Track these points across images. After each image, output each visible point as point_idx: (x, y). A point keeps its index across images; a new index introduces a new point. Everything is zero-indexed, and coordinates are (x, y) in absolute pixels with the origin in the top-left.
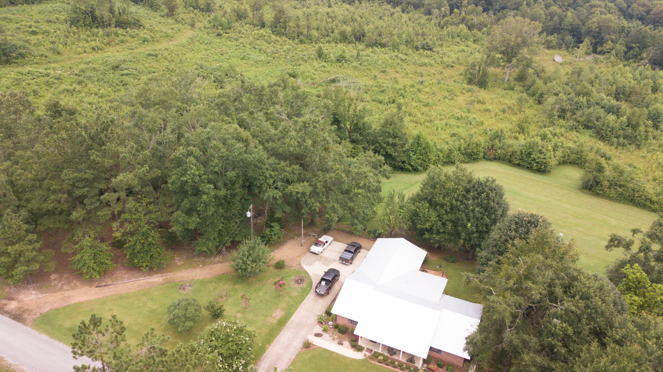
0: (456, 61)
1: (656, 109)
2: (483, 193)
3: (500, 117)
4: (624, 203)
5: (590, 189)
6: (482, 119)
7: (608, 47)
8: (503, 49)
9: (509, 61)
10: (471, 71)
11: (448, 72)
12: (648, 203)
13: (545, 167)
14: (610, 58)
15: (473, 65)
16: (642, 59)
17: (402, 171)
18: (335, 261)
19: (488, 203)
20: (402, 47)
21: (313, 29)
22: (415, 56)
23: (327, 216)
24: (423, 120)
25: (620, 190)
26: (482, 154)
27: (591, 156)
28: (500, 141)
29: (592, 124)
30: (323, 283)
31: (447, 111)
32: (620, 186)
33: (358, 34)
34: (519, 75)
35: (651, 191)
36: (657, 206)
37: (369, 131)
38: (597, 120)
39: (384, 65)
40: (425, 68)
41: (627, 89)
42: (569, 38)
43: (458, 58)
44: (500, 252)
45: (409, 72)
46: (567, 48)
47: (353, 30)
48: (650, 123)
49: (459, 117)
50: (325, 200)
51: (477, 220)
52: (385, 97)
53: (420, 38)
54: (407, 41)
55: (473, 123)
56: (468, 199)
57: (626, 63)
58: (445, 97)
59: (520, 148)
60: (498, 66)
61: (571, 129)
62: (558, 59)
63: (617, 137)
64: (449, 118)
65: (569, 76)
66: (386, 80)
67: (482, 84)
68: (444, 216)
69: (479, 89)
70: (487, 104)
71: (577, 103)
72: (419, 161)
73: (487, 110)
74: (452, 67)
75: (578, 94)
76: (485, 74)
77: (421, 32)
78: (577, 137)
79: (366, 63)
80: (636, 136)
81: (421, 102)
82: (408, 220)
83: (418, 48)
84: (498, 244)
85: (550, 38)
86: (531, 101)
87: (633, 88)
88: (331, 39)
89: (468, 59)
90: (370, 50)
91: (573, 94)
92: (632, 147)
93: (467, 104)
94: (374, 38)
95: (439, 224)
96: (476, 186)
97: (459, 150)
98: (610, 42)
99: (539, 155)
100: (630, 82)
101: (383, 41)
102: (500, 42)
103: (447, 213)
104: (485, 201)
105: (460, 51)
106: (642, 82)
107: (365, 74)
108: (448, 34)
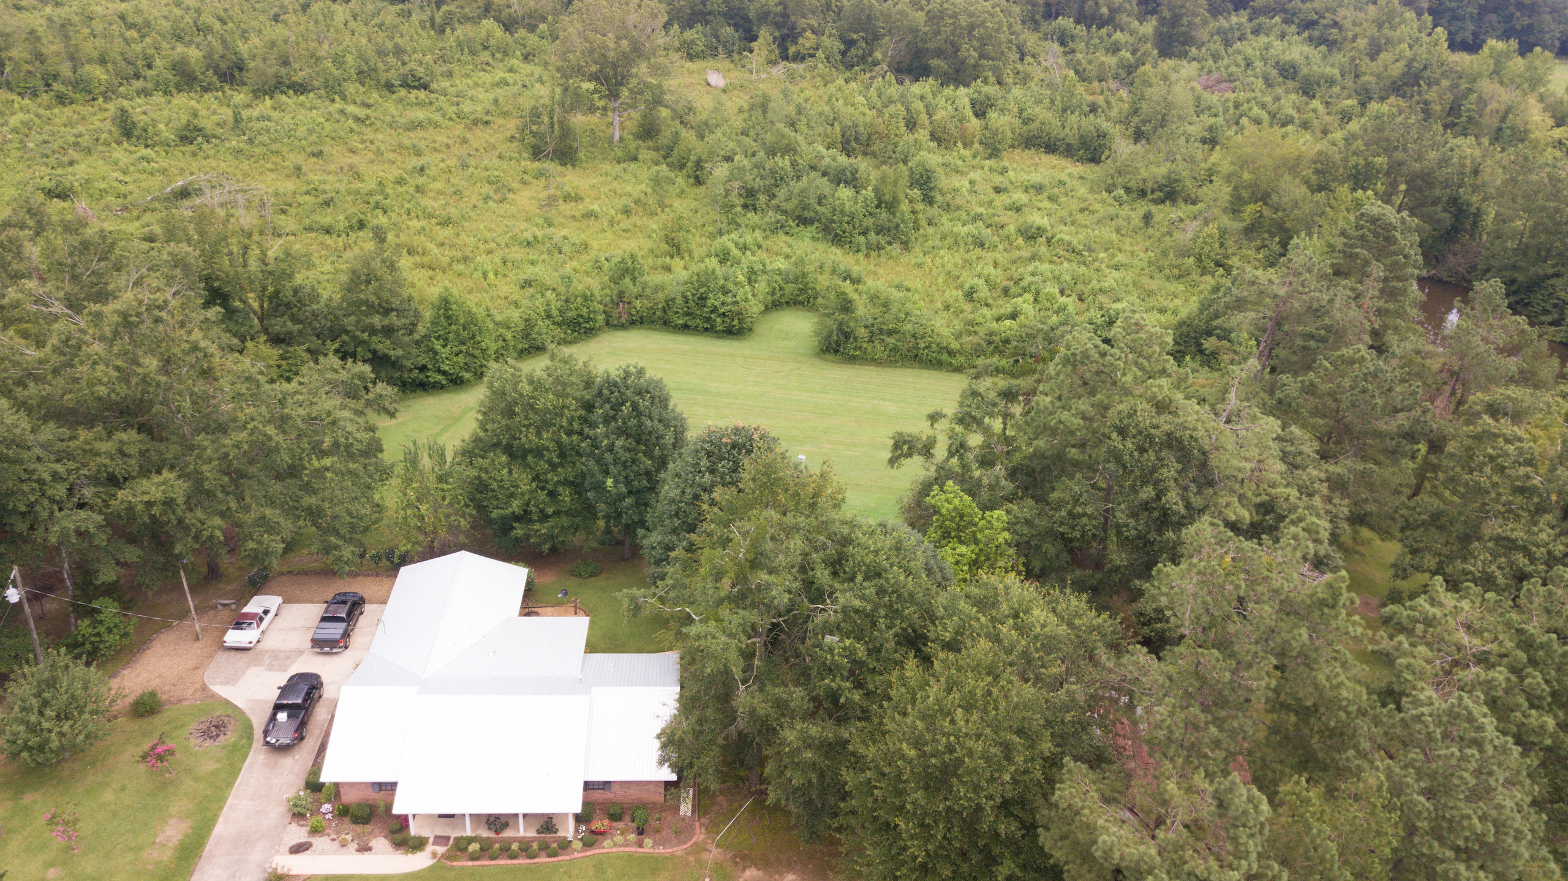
0: (492, 108)
1: (922, 164)
2: (623, 404)
3: (622, 226)
4: (903, 366)
5: (836, 351)
6: (583, 237)
7: (807, 45)
8: (594, 68)
9: (614, 95)
10: (534, 128)
11: (480, 138)
12: (945, 357)
13: (740, 321)
14: (816, 67)
15: (535, 114)
16: (875, 64)
17: (425, 390)
18: (301, 652)
19: (640, 425)
20: (351, 88)
21: (90, 61)
22: (388, 107)
23: (251, 545)
24: (446, 260)
25: (891, 341)
26: (601, 318)
27: (824, 281)
28: (634, 280)
29: (812, 214)
30: (282, 716)
31: (499, 231)
32: (890, 333)
33: (223, 66)
34: (642, 126)
35: (945, 332)
36: (962, 359)
37: (315, 307)
38: (820, 203)
39: (313, 138)
40: (421, 133)
41: (861, 129)
42: (727, 31)
43: (496, 101)
44: (689, 525)
45: (383, 147)
46: (729, 54)
47: (209, 56)
48: (916, 193)
49: (531, 239)
50: (233, 505)
51: (625, 468)
52: (338, 218)
53: (392, 60)
54: (360, 73)
55: (566, 248)
56: (593, 425)
57: (848, 74)
58: (487, 198)
59: (680, 289)
60: (592, 109)
61: (774, 231)
62: (716, 79)
63: (864, 233)
64: (507, 245)
65: (746, 115)
66: (329, 173)
67: (566, 155)
68: (549, 476)
69: (560, 168)
70: (587, 200)
71: (773, 172)
72: (460, 359)
73: (590, 215)
74: (487, 123)
75: (772, 152)
76: (566, 132)
77: (390, 45)
78: (790, 246)
79: (265, 138)
80: (898, 225)
81: (431, 216)
82: (467, 506)
83: (392, 85)
84: (680, 508)
85: (689, 34)
86: (680, 181)
87: (871, 125)
88: (150, 85)
89: (521, 100)
90: (268, 102)
91: (762, 154)
92: (895, 249)
93: (541, 207)
94: (273, 70)
95: (542, 495)
96: (606, 392)
97: (549, 316)
98: (808, 33)
99: (722, 298)
100: (864, 115)
101: (299, 76)
102: (582, 53)
103: (553, 466)
104: (634, 421)
105: (497, 85)
106: (885, 110)
107: (270, 166)
108: (460, 44)
